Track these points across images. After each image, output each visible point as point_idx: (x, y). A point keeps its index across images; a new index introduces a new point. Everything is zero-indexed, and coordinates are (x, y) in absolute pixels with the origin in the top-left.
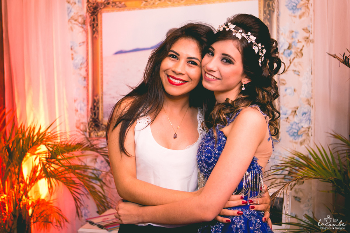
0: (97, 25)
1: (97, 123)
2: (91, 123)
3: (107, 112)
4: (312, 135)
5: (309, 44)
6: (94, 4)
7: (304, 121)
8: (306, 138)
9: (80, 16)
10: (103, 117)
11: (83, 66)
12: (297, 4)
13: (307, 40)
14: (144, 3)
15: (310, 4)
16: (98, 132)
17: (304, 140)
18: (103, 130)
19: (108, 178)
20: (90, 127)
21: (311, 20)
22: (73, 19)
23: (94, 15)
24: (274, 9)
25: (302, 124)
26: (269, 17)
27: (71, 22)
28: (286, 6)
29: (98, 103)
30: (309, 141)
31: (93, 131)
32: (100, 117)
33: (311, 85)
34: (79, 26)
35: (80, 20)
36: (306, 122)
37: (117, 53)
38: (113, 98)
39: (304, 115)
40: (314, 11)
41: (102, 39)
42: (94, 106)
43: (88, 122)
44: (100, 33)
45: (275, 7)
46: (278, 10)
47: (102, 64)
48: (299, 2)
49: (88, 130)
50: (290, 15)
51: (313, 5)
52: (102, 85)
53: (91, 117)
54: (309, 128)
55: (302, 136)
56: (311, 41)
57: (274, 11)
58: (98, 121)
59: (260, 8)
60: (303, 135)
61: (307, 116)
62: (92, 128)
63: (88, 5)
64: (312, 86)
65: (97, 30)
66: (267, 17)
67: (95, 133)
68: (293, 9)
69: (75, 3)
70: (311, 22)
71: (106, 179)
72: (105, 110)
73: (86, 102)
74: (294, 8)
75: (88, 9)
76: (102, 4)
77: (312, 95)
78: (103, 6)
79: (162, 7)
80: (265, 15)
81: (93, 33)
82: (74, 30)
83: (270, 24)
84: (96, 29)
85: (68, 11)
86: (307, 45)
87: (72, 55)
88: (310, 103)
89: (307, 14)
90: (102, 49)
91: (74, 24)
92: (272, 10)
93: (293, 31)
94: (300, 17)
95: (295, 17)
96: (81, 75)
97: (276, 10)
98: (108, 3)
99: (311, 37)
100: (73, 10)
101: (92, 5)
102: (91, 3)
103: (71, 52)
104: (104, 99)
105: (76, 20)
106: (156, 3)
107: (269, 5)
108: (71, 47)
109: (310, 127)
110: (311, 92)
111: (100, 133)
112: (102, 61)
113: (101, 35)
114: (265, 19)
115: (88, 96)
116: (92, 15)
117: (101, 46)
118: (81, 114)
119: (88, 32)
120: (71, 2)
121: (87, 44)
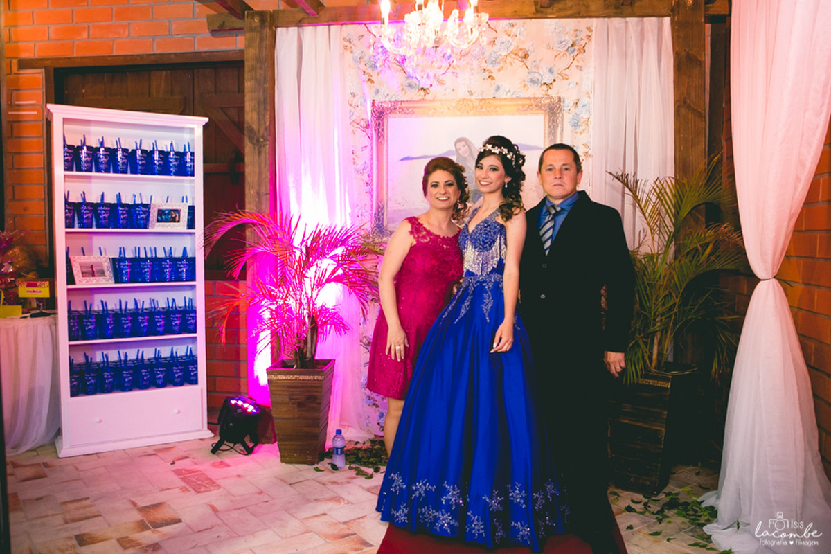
0: (383, 130)
1: (381, 229)
2: (374, 229)
3: (392, 217)
5: (588, 158)
6: (379, 109)
9: (363, 119)
10: (388, 223)
11: (365, 171)
12: (578, 122)
13: (586, 154)
14: (433, 110)
16: (382, 237)
20: (374, 233)
22: (355, 122)
23: (379, 120)
26: (553, 131)
27: (353, 126)
28: (569, 123)
29: (383, 209)
31: (377, 236)
32: (385, 224)
34: (361, 130)
35: (363, 123)
37: (403, 159)
40: (593, 129)
41: (387, 144)
42: (379, 212)
43: (372, 227)
44: (385, 138)
45: (559, 123)
46: (563, 126)
47: (387, 169)
48: (580, 120)
49: (371, 236)
50: (572, 132)
51: (592, 123)
52: (387, 191)
53: (375, 223)
57: (557, 127)
58: (383, 227)
59: (545, 123)
63: (373, 109)
65: (383, 136)
66: (551, 132)
67: (378, 238)
68: (574, 125)
69: (358, 107)
72: (390, 216)
73: (368, 208)
74: (576, 125)
75: (373, 113)
76: (388, 110)
79: (451, 116)
80: (549, 130)
81: (378, 137)
82: (357, 134)
83: (554, 137)
84: (381, 135)
85: (350, 114)
86: (586, 158)
87: (354, 159)
89: (587, 131)
90: (387, 155)
91: (356, 128)
92: (557, 125)
94: (581, 133)
95: (576, 133)
96: (363, 180)
97: (560, 126)
98: (395, 109)
99: (589, 153)
100: (355, 113)
101: (377, 109)
103: (352, 156)
104: (389, 205)
105: (358, 124)
106: (445, 112)
107: (553, 121)
108: (353, 150)
111: (384, 239)
112: (387, 166)
113: (387, 141)
114: (549, 134)
115: (372, 201)
116: (377, 120)
117: (387, 151)
118: (362, 220)
119: (372, 136)
120: (353, 105)
121: (372, 149)
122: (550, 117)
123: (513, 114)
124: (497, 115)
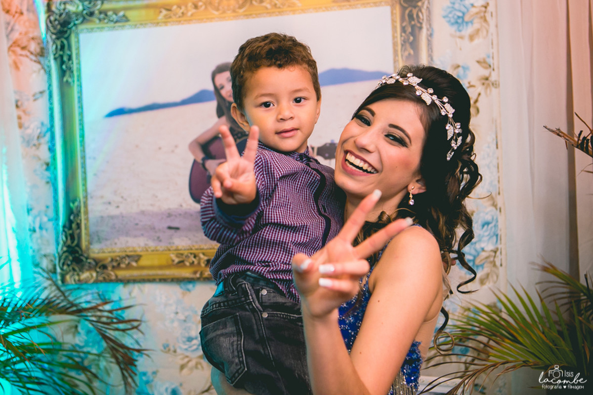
0: (70, 58)
1: (77, 255)
2: (63, 257)
3: (97, 232)
4: (501, 265)
5: (491, 91)
6: (61, 15)
7: (485, 239)
8: (491, 270)
9: (33, 39)
10: (90, 243)
11: (42, 141)
12: (464, 14)
13: (487, 82)
14: (164, 12)
15: (490, 14)
16: (80, 273)
17: (488, 275)
18: (90, 268)
19: (103, 364)
20: (63, 264)
21: (492, 44)
22: (19, 46)
23: (62, 37)
24: (421, 24)
25: (483, 245)
26: (412, 38)
27: (14, 52)
28: (444, 17)
29: (78, 214)
30: (497, 277)
31: (70, 271)
32: (84, 244)
33: (496, 169)
34: (31, 60)
35: (33, 46)
36: (489, 239)
37: (111, 114)
38: (110, 203)
39: (486, 227)
40: (497, 26)
41: (80, 86)
42: (71, 222)
43: (58, 254)
44: (75, 73)
45: (423, 20)
46: (430, 25)
47: (82, 136)
48: (468, 10)
49: (59, 270)
50: (452, 35)
51: (494, 14)
52: (85, 179)
53: (65, 243)
54: (495, 252)
55: (483, 268)
56: (493, 84)
57: (421, 28)
58: (80, 252)
59: (393, 21)
60: (485, 265)
61: (491, 228)
62: (68, 265)
63: (49, 17)
64: (498, 172)
65: (70, 69)
66: (409, 39)
67: (73, 275)
68: (457, 23)
69: (22, 13)
70: (492, 48)
71: (98, 366)
72: (93, 229)
73: (51, 212)
74: (459, 21)
75: (50, 25)
76: (79, 17)
77: (499, 188)
78: (81, 19)
79: (201, 20)
80: (403, 34)
81: (63, 73)
82: (21, 68)
83: (414, 52)
84: (67, 67)
85: (7, 28)
86: (486, 93)
87: (19, 118)
88: (495, 203)
89: (485, 32)
90: (81, 107)
91: (21, 55)
92: (419, 25)
93: (458, 66)
94: (472, 38)
95: (461, 37)
96: (39, 159)
97: (424, 26)
98: (91, 14)
99: (493, 78)
100: (17, 27)
101: (58, 17)
102: (57, 14)
103: (15, 112)
104: (90, 208)
105: (23, 48)
106: (189, 14)
107: (411, 16)
108: (17, 101)
109: (497, 249)
110: (496, 182)
111: (85, 275)
112: (82, 129)
113: (79, 77)
114: (404, 42)
115: (56, 201)
116: (58, 38)
117: (80, 99)
118: (41, 237)
119: (50, 71)
120: (13, 10)
121: (51, 96)
122: (404, 9)
123: (327, 9)
124: (294, 12)
